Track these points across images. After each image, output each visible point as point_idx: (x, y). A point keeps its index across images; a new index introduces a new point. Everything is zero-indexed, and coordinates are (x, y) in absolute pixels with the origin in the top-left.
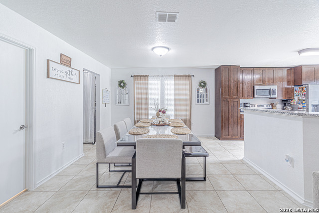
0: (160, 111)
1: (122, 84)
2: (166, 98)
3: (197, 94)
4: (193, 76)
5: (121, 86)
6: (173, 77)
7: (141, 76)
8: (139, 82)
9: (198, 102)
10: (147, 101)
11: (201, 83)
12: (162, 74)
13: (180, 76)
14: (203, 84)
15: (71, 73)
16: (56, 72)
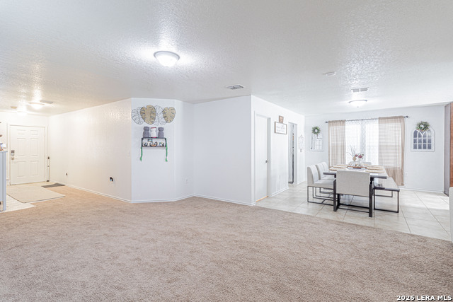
0: (356, 156)
1: (316, 130)
2: (367, 143)
3: (413, 138)
4: (407, 117)
5: (315, 133)
6: (378, 120)
7: (336, 121)
8: (334, 128)
9: (415, 147)
10: (343, 147)
11: (419, 125)
12: (362, 118)
13: (388, 118)
14: (422, 126)
15: (283, 128)
16: (278, 128)
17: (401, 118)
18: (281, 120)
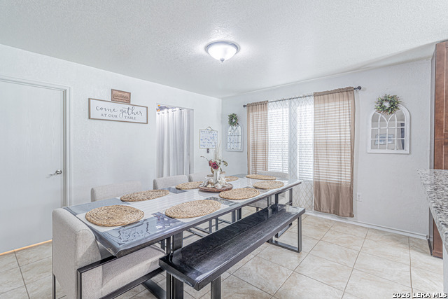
1: (233, 120)
3: (370, 128)
4: (360, 88)
5: (232, 123)
6: (312, 98)
7: (256, 104)
8: (256, 114)
10: (265, 145)
11: (381, 102)
12: (291, 96)
13: (327, 93)
14: (387, 105)
15: (130, 111)
16: (103, 111)
17: (350, 90)
18: (121, 97)
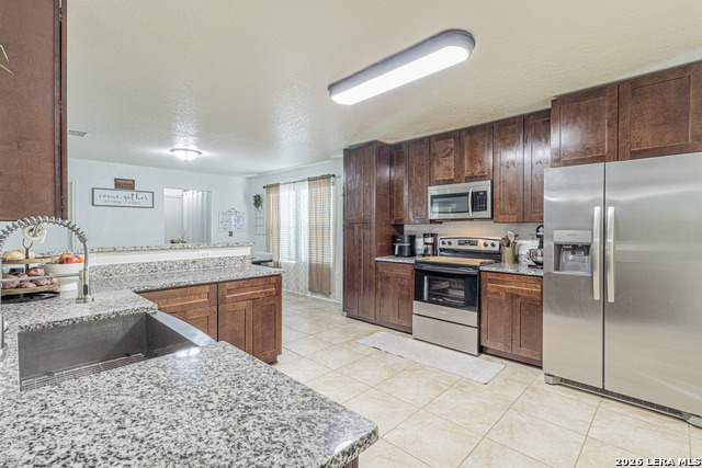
1: (258, 201)
6: (307, 182)
7: (273, 186)
13: (316, 179)
15: (134, 197)
16: (106, 198)
17: (328, 177)
18: (124, 185)
